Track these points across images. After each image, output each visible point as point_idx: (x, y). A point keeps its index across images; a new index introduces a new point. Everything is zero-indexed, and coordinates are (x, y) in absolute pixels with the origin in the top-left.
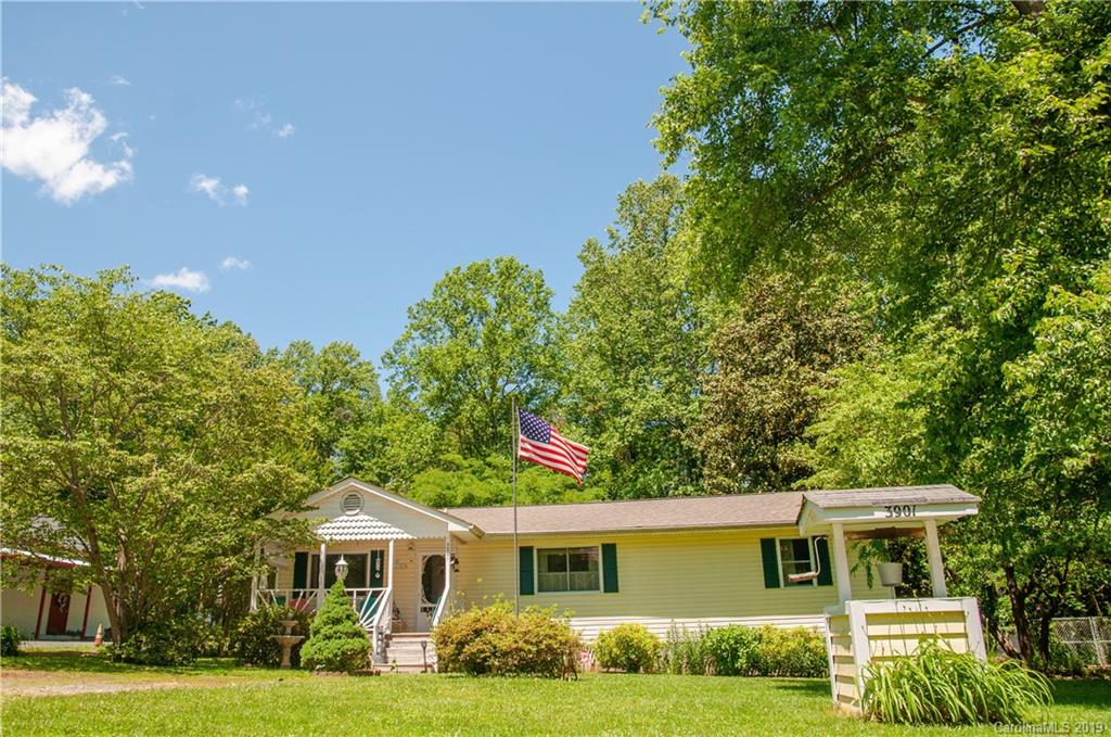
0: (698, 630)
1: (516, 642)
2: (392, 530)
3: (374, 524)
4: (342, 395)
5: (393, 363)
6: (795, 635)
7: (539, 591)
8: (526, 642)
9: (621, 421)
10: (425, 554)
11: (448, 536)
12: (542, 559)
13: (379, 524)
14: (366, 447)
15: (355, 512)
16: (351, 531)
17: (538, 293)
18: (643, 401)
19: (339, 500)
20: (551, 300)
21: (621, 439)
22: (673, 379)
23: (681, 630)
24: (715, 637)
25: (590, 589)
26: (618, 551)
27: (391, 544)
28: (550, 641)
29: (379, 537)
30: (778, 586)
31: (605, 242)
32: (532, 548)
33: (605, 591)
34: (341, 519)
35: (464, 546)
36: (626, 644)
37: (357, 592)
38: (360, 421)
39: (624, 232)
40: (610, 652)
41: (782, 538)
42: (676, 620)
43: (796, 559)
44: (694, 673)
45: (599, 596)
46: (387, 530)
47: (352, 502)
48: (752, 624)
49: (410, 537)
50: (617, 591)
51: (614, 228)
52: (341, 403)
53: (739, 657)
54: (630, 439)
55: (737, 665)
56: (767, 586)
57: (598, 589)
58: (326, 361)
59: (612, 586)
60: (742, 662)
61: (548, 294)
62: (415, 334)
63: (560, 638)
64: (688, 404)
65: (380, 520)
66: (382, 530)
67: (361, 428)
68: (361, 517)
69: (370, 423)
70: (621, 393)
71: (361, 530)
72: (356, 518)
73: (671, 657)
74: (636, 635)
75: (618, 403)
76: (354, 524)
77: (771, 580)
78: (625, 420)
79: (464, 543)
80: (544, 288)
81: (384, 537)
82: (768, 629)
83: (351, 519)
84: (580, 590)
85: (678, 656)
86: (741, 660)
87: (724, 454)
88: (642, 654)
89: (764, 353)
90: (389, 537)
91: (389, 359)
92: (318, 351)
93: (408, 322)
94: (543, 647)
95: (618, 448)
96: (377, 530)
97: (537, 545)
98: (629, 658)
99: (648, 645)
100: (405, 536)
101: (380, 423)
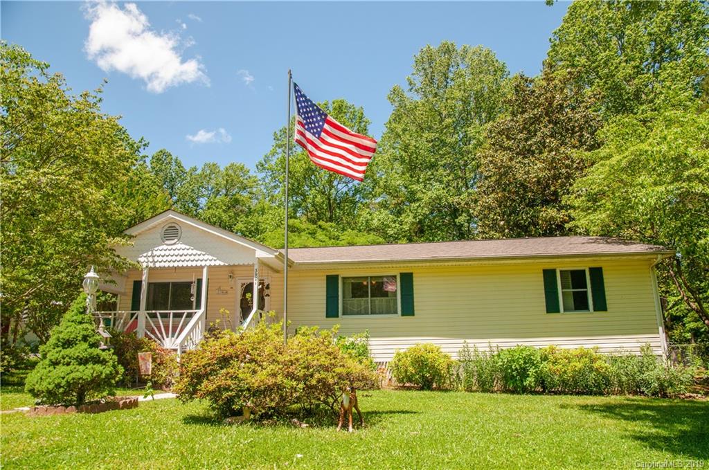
0: (488, 349)
1: (274, 375)
2: (206, 257)
3: (190, 252)
4: (238, 196)
5: (264, 169)
6: (581, 356)
7: (344, 314)
8: (291, 376)
9: (415, 205)
10: (243, 282)
11: (256, 262)
12: (347, 286)
13: (195, 252)
14: (253, 229)
15: (173, 242)
16: (169, 258)
17: (360, 122)
18: (430, 192)
19: (160, 231)
20: (369, 127)
21: (414, 218)
22: (450, 178)
23: (472, 350)
24: (506, 358)
25: (388, 312)
26: (414, 279)
27: (205, 270)
28: (323, 375)
29: (194, 264)
30: (558, 311)
31: (406, 87)
32: (337, 276)
33: (402, 315)
34: (161, 248)
35: (277, 274)
36: (420, 363)
37: (174, 314)
38: (250, 212)
39: (419, 81)
40: (406, 371)
41: (561, 269)
42: (468, 341)
43: (573, 288)
44: (484, 391)
45: (397, 319)
46: (201, 258)
47: (171, 233)
48: (539, 344)
49: (222, 264)
50: (413, 315)
51: (412, 78)
52: (237, 201)
53: (528, 376)
54: (420, 217)
55: (526, 383)
56: (548, 311)
57: (396, 312)
58: (227, 175)
59: (408, 310)
60: (530, 381)
61: (366, 122)
62: (279, 150)
63: (338, 370)
64: (460, 195)
65: (195, 249)
66: (197, 257)
67: (250, 217)
68: (179, 246)
69: (256, 214)
70: (415, 187)
71: (178, 258)
72: (174, 247)
73: (463, 375)
74: (430, 355)
75: (413, 193)
76: (172, 252)
77: (552, 307)
78: (418, 204)
79: (277, 271)
80: (364, 119)
81: (199, 264)
82: (552, 351)
83: (170, 247)
84: (380, 313)
85: (470, 374)
86: (529, 379)
87: (495, 214)
88: (436, 374)
89: (526, 140)
90: (203, 263)
91: (261, 167)
92: (222, 169)
93: (274, 142)
94: (314, 382)
95: (413, 224)
96: (192, 258)
97: (343, 274)
98: (423, 376)
99: (442, 364)
100: (218, 263)
101: (263, 214)
